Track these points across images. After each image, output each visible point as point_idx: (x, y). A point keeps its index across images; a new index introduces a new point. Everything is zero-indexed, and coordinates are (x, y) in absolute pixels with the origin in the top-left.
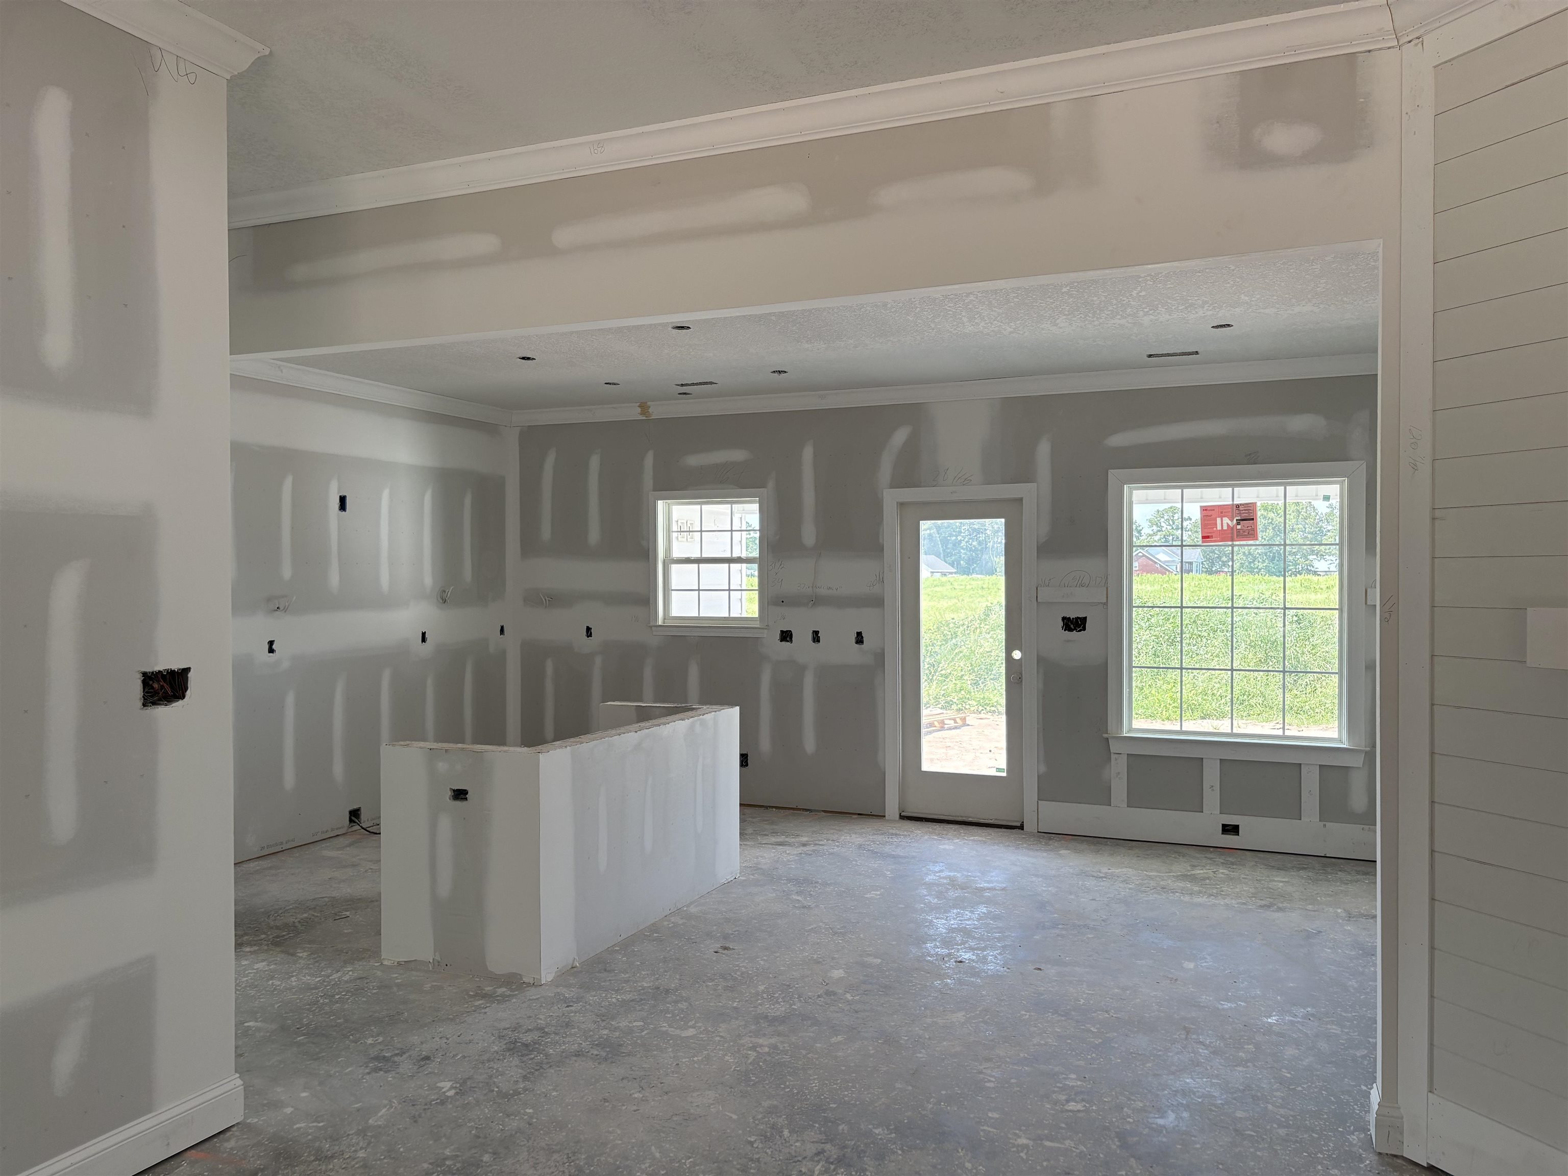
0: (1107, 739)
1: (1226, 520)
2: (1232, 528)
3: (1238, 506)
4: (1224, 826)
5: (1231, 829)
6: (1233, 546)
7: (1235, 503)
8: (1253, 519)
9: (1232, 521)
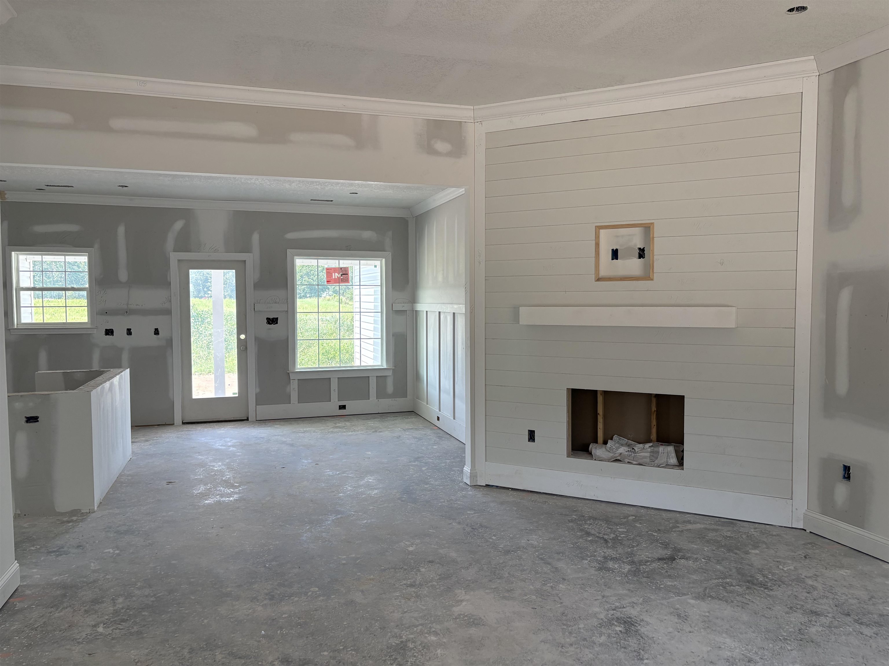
0: (289, 373)
1: (336, 274)
2: (339, 278)
3: (341, 268)
4: (340, 406)
5: (343, 407)
6: (339, 285)
7: (340, 267)
8: (347, 274)
9: (339, 275)
